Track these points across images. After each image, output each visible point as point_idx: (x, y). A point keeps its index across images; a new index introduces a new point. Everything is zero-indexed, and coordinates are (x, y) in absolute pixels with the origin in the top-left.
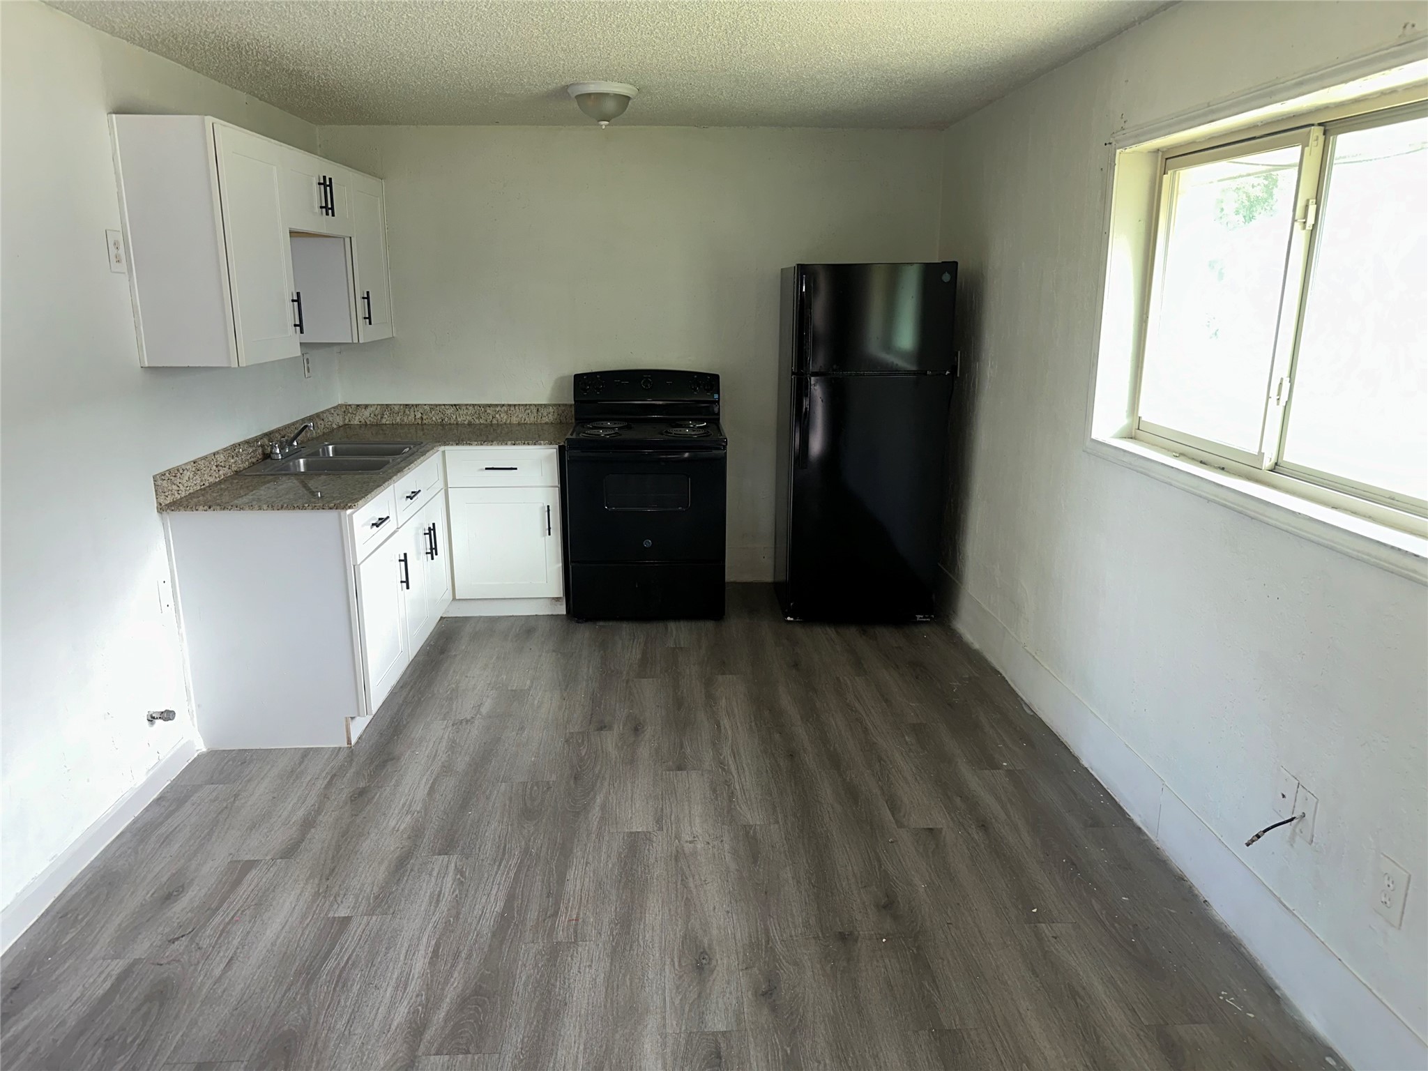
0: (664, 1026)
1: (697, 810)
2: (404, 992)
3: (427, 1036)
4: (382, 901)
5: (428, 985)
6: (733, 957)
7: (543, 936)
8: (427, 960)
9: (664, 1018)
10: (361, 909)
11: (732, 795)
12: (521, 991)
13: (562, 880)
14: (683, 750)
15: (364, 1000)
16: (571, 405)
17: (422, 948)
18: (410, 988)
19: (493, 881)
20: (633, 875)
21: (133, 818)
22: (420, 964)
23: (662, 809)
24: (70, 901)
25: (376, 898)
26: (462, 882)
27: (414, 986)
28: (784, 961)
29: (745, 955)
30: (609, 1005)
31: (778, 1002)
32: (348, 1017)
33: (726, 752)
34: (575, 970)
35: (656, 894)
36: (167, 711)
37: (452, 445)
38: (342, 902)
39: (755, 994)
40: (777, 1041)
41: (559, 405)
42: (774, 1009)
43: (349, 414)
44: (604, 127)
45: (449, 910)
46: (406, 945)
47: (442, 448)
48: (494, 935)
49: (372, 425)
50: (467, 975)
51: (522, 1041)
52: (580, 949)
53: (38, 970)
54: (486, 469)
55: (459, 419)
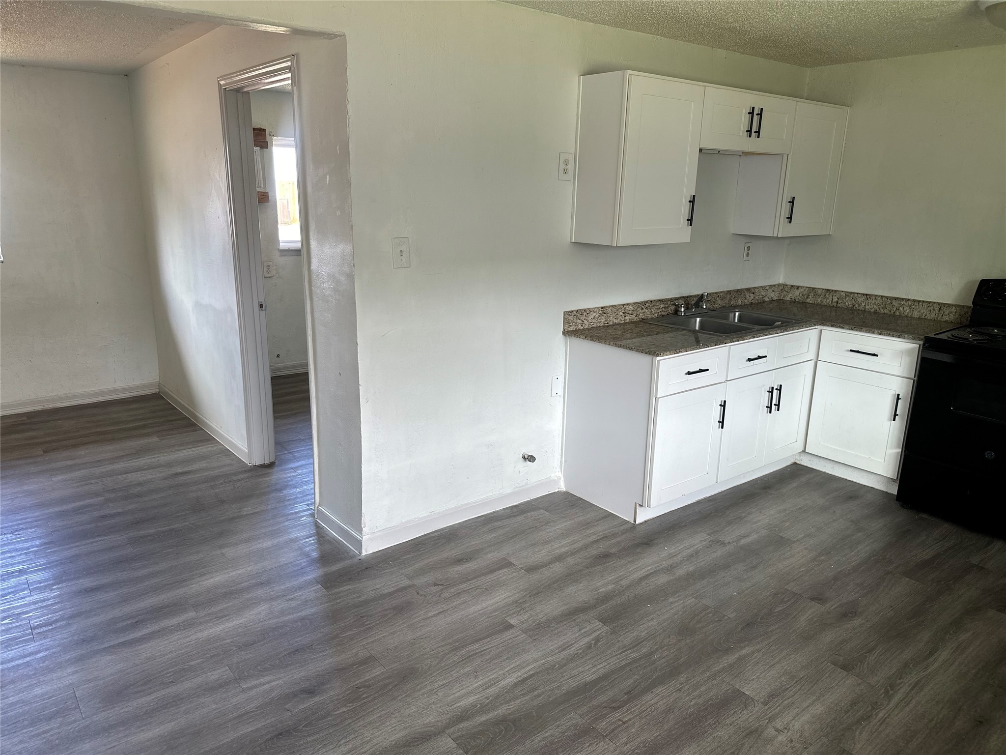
2: (484, 690)
3: (462, 725)
4: (539, 628)
5: (498, 695)
7: (591, 717)
8: (516, 681)
10: (524, 625)
12: (537, 741)
14: (868, 654)
15: (463, 679)
18: (488, 691)
19: (607, 660)
20: (700, 722)
22: (511, 680)
25: (538, 624)
26: (590, 647)
27: (493, 690)
32: (445, 683)
33: (910, 679)
38: (521, 615)
41: (961, 306)
43: (784, 292)
45: (563, 659)
46: (518, 663)
47: (819, 327)
48: (565, 694)
49: (799, 302)
50: (522, 706)
52: (601, 744)
54: (851, 351)
55: (867, 307)
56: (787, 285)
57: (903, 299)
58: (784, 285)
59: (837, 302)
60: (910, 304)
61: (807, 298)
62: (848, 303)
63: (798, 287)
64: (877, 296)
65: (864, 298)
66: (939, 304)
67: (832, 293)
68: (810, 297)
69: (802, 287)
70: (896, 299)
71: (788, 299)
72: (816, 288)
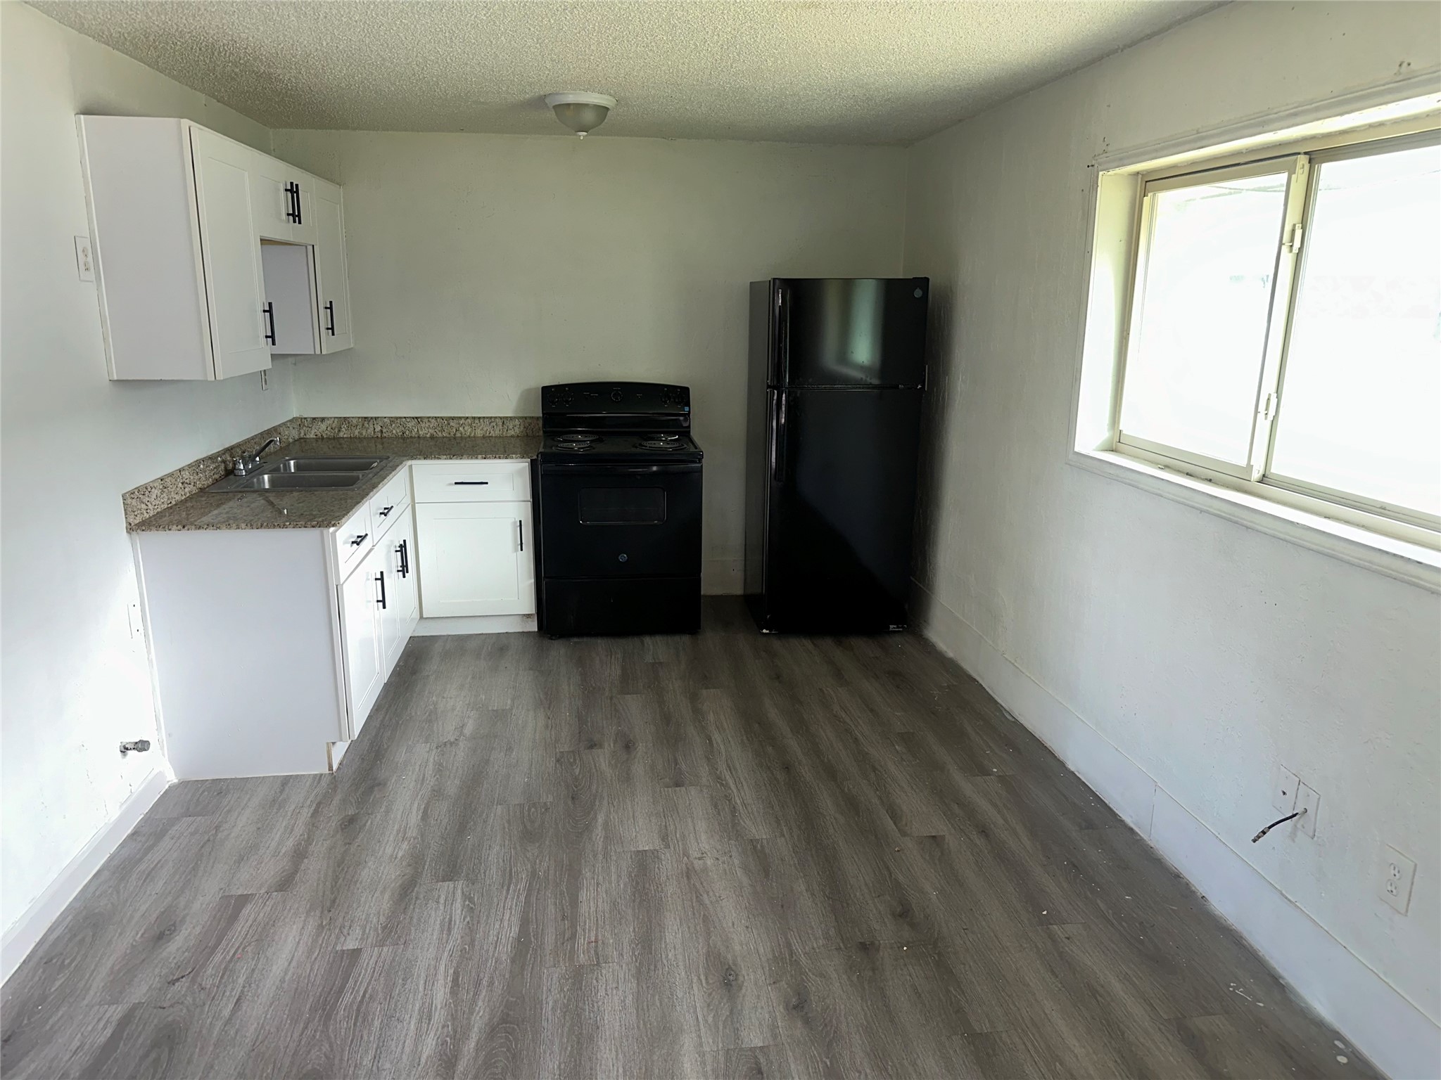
0: (701, 1045)
1: (702, 826)
2: (429, 1023)
3: (461, 1067)
4: (391, 931)
5: (452, 1015)
6: (760, 972)
7: (564, 960)
8: (448, 990)
9: (700, 1037)
10: (370, 940)
11: (734, 810)
12: (550, 1017)
13: (575, 903)
14: (678, 766)
15: (388, 1033)
16: (538, 418)
17: (441, 976)
18: (436, 1017)
19: (504, 907)
20: (646, 894)
21: (109, 855)
22: (441, 994)
23: (666, 826)
24: (54, 944)
25: (384, 928)
26: (472, 908)
27: (439, 1016)
28: (810, 974)
29: (770, 969)
30: (641, 1026)
31: (810, 1015)
32: (373, 1053)
33: (722, 767)
34: (602, 993)
35: (673, 912)
36: (141, 741)
37: (420, 459)
38: (349, 934)
39: (787, 1008)
40: (815, 1052)
41: (526, 418)
42: (807, 1021)
43: (305, 428)
44: (582, 138)
45: (462, 937)
46: (423, 975)
47: (410, 462)
48: (513, 961)
49: (328, 438)
50: (491, 1003)
51: (559, 1067)
52: (604, 971)
53: (29, 1019)
54: (456, 483)
55: (420, 433)
56: (305, 418)
57: (460, 418)
58: (302, 418)
59: (382, 431)
61: (339, 431)
62: (396, 431)
63: (323, 419)
64: (429, 417)
65: (414, 422)
66: (501, 418)
67: (372, 421)
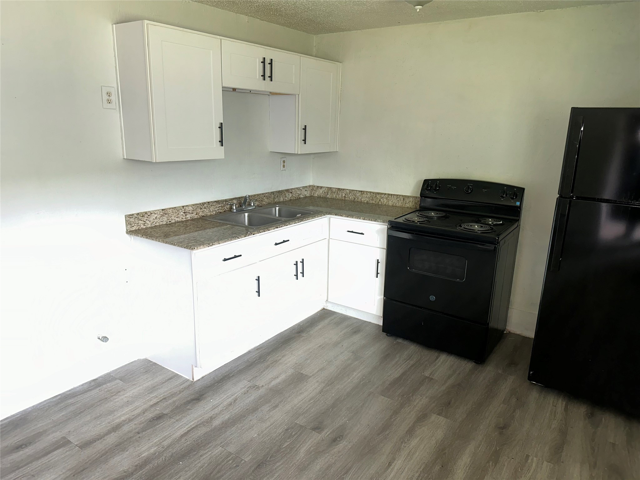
16: (418, 198)
37: (333, 215)
41: (414, 197)
43: (314, 191)
44: (418, 10)
47: (329, 216)
49: (323, 197)
54: (348, 231)
56: (314, 186)
57: (382, 194)
58: (313, 186)
59: (345, 197)
60: (387, 197)
61: (327, 194)
62: (351, 197)
63: (321, 187)
64: (367, 192)
65: (360, 194)
66: (403, 196)
67: (341, 191)
68: (329, 194)
69: (324, 187)
70: (378, 193)
71: (316, 195)
72: (332, 188)
